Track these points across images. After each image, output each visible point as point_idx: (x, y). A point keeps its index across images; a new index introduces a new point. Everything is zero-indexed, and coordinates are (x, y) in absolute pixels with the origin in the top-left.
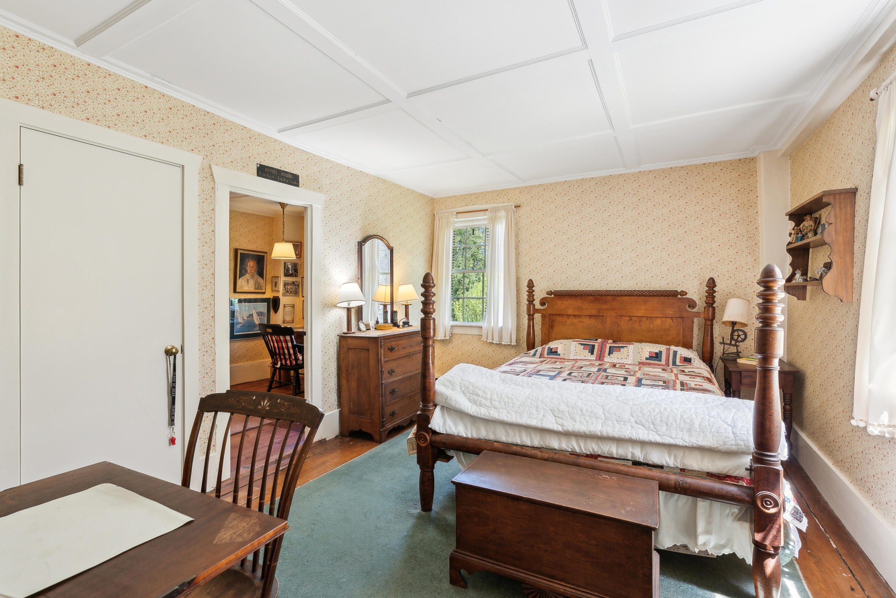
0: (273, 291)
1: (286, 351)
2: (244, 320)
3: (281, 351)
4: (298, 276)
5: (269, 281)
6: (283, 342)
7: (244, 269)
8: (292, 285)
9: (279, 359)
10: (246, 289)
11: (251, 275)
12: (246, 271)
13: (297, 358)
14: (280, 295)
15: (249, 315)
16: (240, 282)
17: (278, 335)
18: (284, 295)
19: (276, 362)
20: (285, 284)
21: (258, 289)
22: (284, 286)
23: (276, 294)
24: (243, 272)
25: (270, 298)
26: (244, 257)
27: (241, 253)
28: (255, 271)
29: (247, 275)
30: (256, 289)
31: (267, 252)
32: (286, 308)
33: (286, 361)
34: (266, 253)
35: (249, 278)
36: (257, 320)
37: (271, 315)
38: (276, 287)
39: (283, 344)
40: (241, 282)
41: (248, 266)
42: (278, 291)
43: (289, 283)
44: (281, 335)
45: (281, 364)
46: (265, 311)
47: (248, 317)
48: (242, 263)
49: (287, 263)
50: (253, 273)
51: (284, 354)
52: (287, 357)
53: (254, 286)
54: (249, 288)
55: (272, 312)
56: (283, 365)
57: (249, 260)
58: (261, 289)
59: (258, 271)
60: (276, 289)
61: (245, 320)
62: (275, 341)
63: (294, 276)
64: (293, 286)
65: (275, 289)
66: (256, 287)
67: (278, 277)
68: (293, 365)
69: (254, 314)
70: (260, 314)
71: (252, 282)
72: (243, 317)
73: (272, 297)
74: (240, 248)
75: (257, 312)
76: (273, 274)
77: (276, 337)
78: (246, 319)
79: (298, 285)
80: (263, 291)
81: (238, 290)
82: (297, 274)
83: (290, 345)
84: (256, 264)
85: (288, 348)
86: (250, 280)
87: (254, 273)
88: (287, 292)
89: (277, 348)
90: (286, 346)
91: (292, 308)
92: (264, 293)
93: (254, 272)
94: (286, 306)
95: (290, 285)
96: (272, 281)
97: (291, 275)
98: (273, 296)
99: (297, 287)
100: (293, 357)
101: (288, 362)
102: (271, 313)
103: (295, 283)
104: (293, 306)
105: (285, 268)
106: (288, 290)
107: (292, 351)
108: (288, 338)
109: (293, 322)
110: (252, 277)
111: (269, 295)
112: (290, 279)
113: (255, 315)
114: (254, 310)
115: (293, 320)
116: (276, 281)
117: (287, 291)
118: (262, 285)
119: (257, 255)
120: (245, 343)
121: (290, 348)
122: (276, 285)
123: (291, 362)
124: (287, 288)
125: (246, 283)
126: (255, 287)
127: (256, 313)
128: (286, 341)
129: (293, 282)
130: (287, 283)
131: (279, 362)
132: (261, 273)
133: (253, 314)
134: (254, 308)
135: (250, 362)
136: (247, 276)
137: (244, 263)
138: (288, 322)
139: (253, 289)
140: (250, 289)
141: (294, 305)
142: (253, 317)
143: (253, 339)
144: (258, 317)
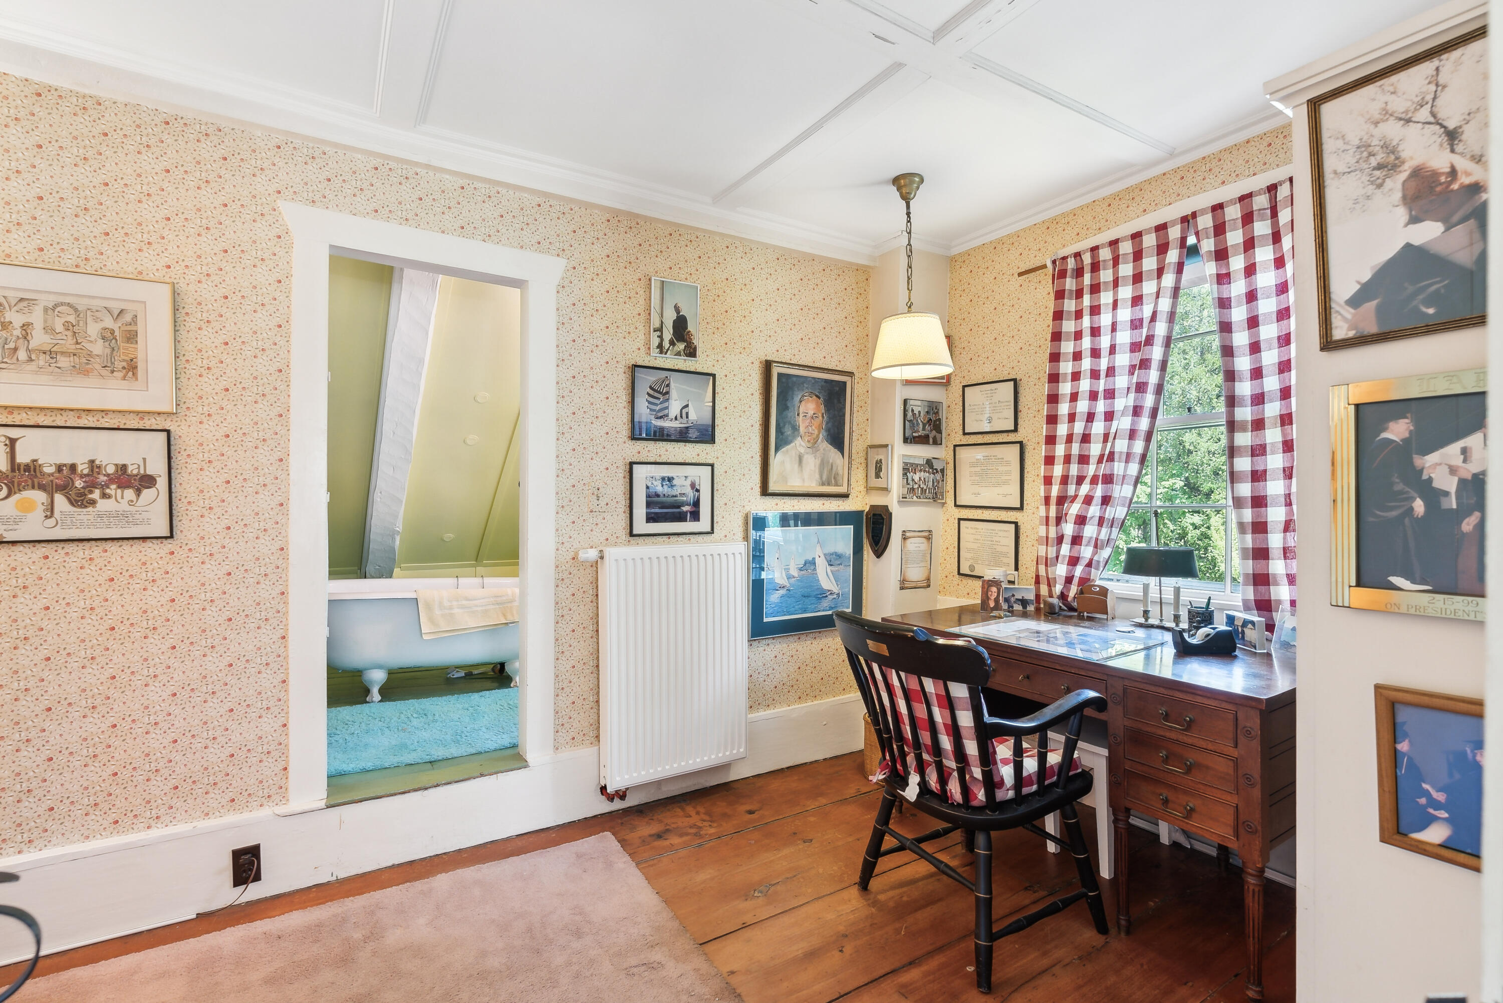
0: (869, 489)
1: (946, 743)
2: (789, 577)
3: (925, 737)
4: (941, 444)
5: (859, 458)
6: (934, 701)
7: (790, 423)
8: (925, 471)
9: (911, 759)
10: (796, 484)
11: (809, 441)
12: (795, 429)
13: (996, 779)
14: (892, 501)
15: (805, 564)
16: (777, 461)
17: (920, 671)
18: (903, 500)
19: (899, 767)
20: (908, 469)
21: (829, 484)
22: (905, 474)
23: (878, 500)
24: (788, 431)
25: (862, 512)
26: (788, 384)
27: (780, 375)
28: (820, 428)
29: (798, 441)
30: (823, 484)
31: (854, 371)
32: (909, 541)
33: (943, 779)
34: (851, 374)
35: (802, 450)
36: (826, 579)
37: (865, 563)
38: (878, 476)
39: (936, 711)
40: (783, 463)
41: (801, 415)
42: (886, 490)
43: (917, 465)
44: (927, 675)
45: (923, 785)
46: (849, 551)
47: (801, 569)
48: (783, 406)
49: (912, 402)
50: (815, 436)
51: (937, 750)
52: (951, 763)
53: (817, 476)
54: (804, 480)
55: (868, 553)
56: (931, 792)
57: (803, 396)
58: (836, 485)
59: (828, 430)
60: (880, 483)
61: (794, 577)
62: (899, 692)
63: (931, 441)
64: (929, 472)
65: (874, 482)
66: (825, 477)
67: (886, 446)
68: (975, 803)
69: (817, 558)
70: (834, 559)
71: (812, 463)
72: (787, 570)
73: (867, 509)
74: (777, 360)
75: (825, 555)
76: (869, 437)
77: (903, 674)
78: (796, 574)
79: (942, 471)
80: (842, 490)
81: (773, 487)
82: (938, 436)
83: (965, 719)
84: (822, 406)
85: (955, 731)
86: (806, 456)
87: (818, 436)
88: (912, 492)
89: (906, 720)
90: (949, 722)
91: (924, 540)
92: (846, 496)
93: (816, 432)
94: (908, 534)
95: (921, 471)
96: (866, 459)
97: (923, 440)
98: (871, 506)
99: (938, 476)
100: (977, 772)
101: (954, 788)
102: (865, 556)
103: (934, 462)
104: (929, 536)
105: (905, 415)
106: (916, 486)
107: (971, 748)
108: (959, 691)
109: (929, 586)
110: (813, 445)
111: (859, 502)
112: (920, 453)
113: (821, 563)
114: (818, 549)
115: (928, 579)
116: (879, 457)
117: (913, 489)
118: (840, 472)
119: (826, 381)
120: (792, 646)
121: (964, 733)
122: (880, 470)
123: (966, 790)
124: (913, 480)
125: (796, 466)
126: (821, 477)
127: (822, 556)
128: (949, 703)
129: (929, 462)
130: (912, 464)
131: (914, 779)
132: (837, 439)
133: (814, 559)
134: (818, 542)
135: (809, 704)
136: (799, 445)
137: (789, 404)
138: (913, 585)
139: (814, 484)
140: (806, 484)
141: (930, 531)
142: (815, 569)
143: (817, 634)
144: (829, 568)
